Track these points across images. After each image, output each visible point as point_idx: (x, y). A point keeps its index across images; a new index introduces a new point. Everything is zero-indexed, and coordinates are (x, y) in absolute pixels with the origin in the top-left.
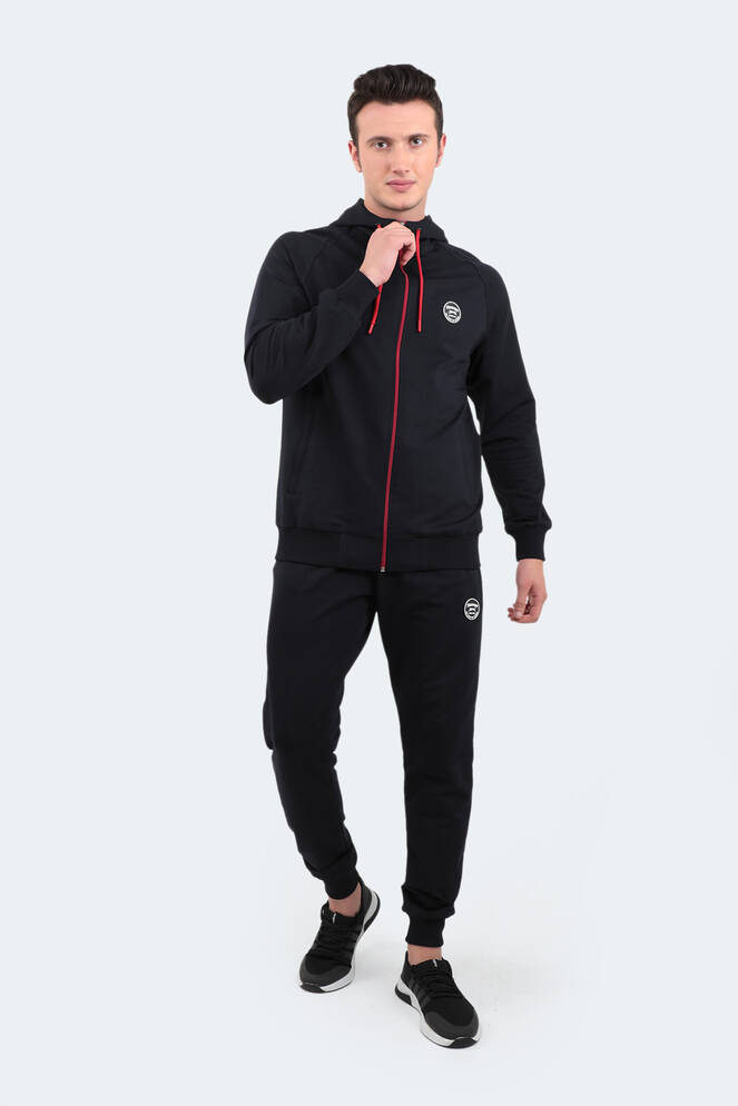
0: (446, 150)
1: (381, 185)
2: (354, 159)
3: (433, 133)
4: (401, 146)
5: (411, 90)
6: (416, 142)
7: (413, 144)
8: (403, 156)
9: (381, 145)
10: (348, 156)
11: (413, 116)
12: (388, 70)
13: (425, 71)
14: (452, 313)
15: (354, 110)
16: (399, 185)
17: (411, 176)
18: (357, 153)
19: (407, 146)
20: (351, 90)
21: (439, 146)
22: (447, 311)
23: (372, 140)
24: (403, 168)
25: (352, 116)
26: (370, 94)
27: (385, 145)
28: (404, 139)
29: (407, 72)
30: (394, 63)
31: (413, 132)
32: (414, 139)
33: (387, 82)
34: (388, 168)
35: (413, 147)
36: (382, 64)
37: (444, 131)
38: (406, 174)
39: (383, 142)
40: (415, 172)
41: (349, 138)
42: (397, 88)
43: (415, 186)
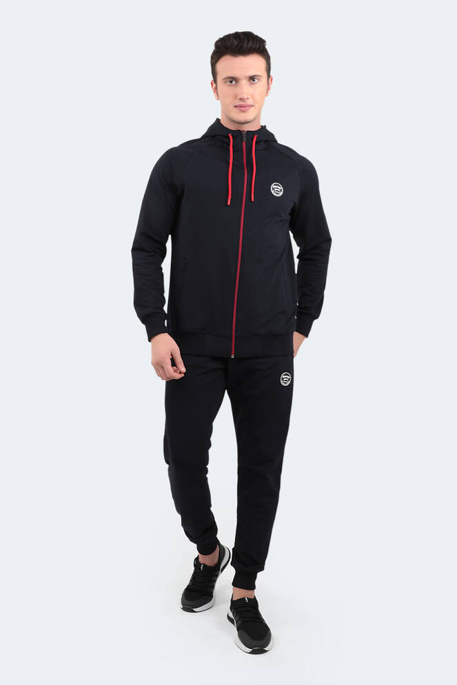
0: (273, 86)
1: (231, 107)
2: (214, 92)
3: (264, 75)
4: (244, 83)
5: (250, 48)
6: (254, 80)
7: (252, 81)
8: (246, 89)
9: (231, 82)
10: (211, 90)
11: (252, 63)
12: (237, 35)
13: (259, 36)
14: (277, 190)
15: (214, 61)
16: (242, 107)
17: (250, 102)
18: (216, 88)
19: (248, 83)
20: (213, 48)
21: (268, 84)
22: (273, 189)
23: (226, 78)
24: (245, 96)
25: (214, 64)
26: (224, 50)
27: (234, 82)
28: (245, 78)
29: (248, 36)
30: (240, 30)
31: (251, 73)
32: (252, 78)
33: (236, 43)
34: (236, 97)
35: (252, 84)
36: (232, 31)
37: (271, 74)
38: (247, 100)
39: (233, 80)
40: (253, 99)
41: (211, 78)
42: (242, 46)
43: (252, 108)
